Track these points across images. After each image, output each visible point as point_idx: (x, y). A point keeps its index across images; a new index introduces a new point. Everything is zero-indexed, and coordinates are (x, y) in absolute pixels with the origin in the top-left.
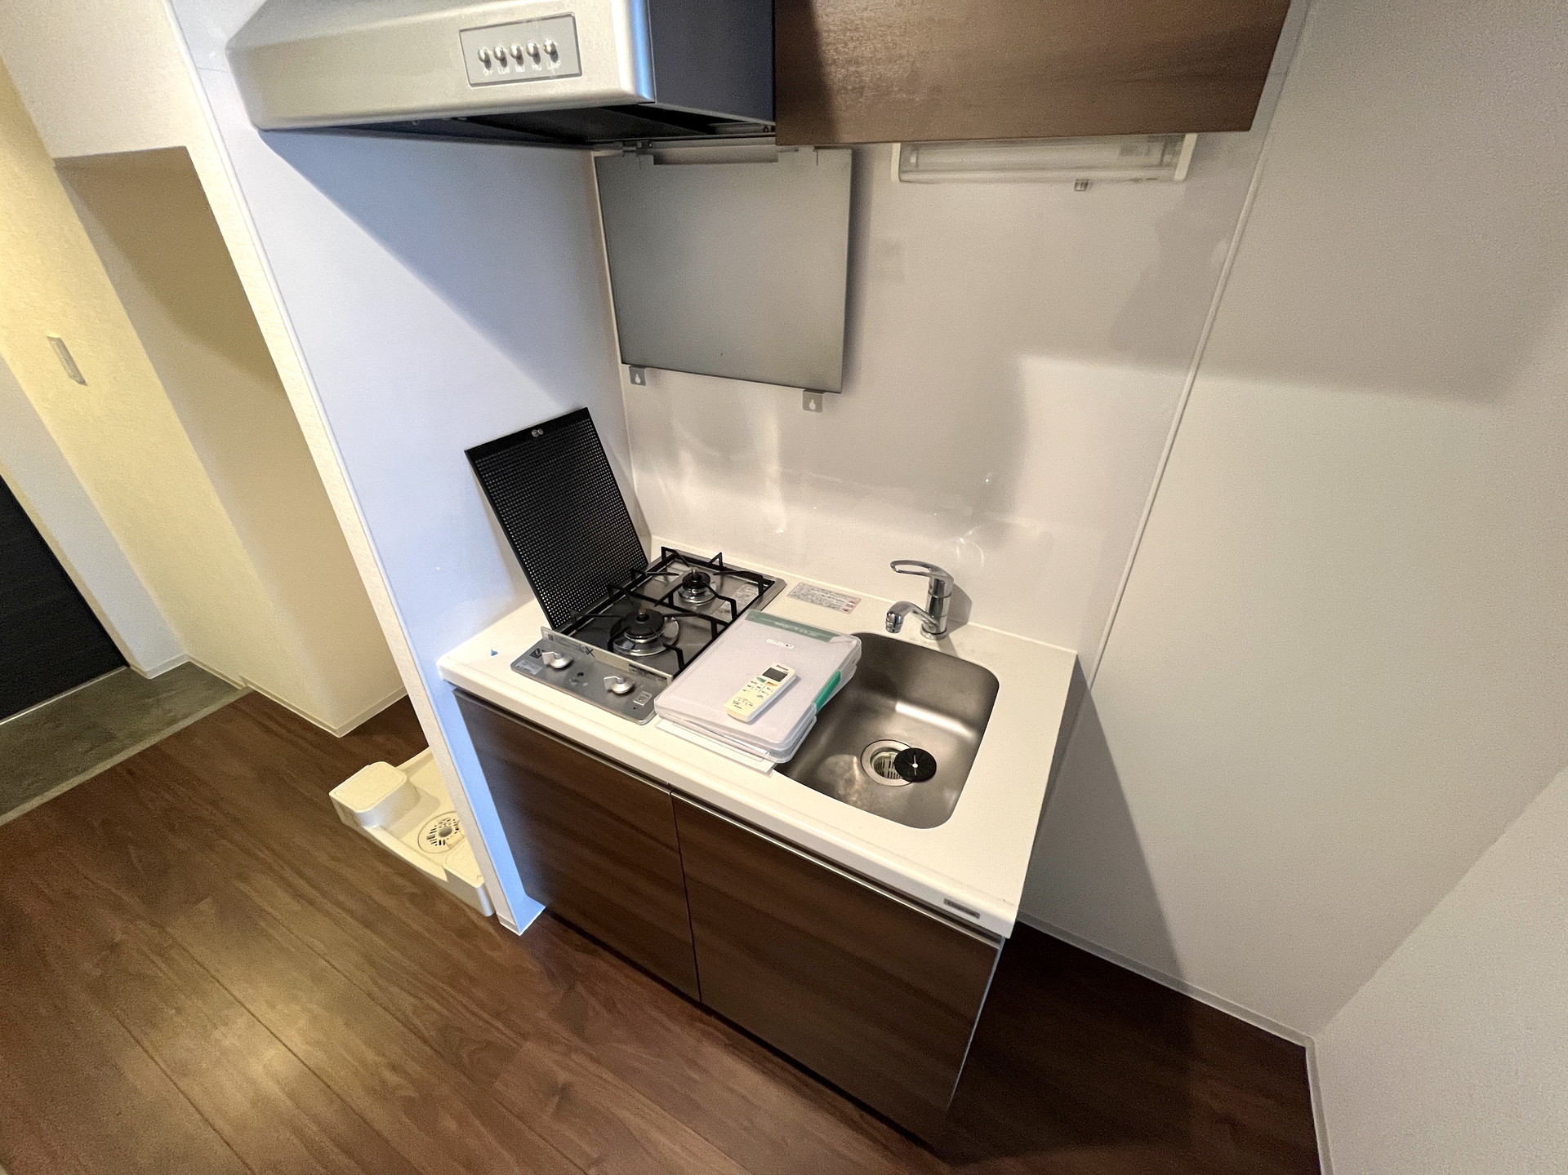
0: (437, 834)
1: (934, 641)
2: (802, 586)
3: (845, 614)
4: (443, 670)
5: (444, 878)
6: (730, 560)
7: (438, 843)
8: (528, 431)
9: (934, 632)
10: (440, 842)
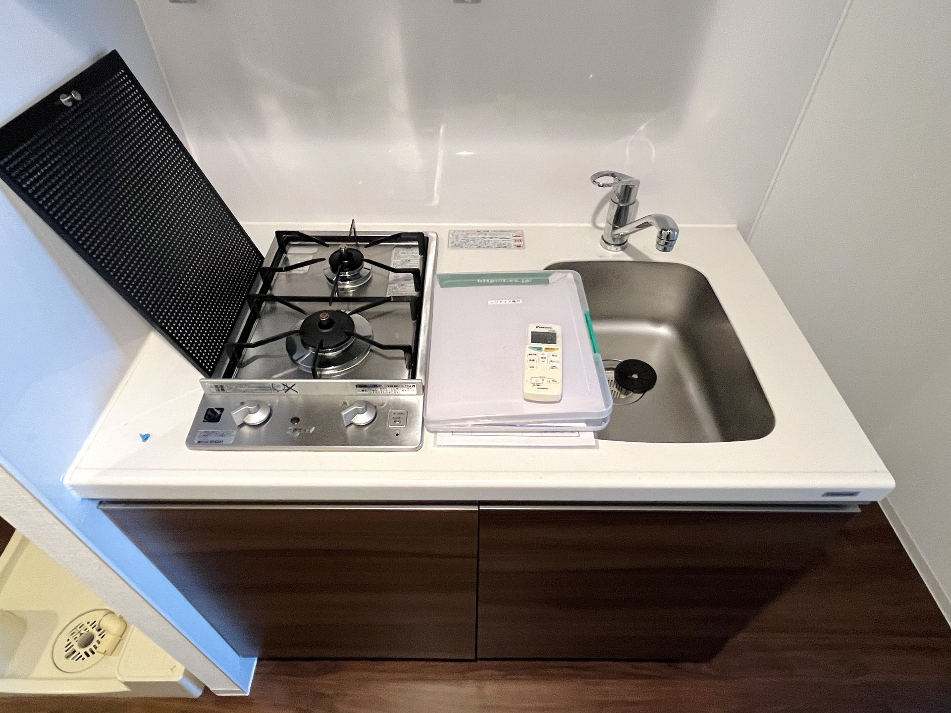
0: (76, 647)
1: (621, 252)
2: (454, 233)
3: (518, 251)
4: (75, 487)
5: (124, 688)
6: (367, 226)
7: (84, 656)
8: (55, 96)
9: (619, 243)
10: (86, 653)
